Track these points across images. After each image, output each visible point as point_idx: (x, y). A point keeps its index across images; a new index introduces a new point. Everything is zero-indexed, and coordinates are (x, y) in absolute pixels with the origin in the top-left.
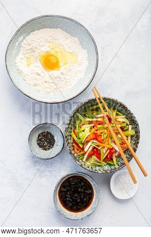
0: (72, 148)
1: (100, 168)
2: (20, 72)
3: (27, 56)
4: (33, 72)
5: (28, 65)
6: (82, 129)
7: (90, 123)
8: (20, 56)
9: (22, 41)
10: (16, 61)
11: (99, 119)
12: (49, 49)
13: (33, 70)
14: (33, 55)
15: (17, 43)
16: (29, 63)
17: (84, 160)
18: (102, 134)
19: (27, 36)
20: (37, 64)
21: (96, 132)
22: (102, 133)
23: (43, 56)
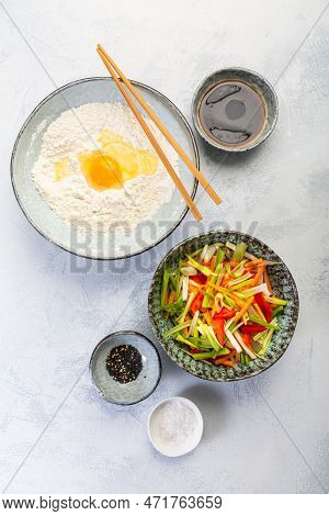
0: (222, 369)
1: (279, 334)
2: (43, 195)
3: (56, 159)
4: (68, 192)
5: (58, 179)
6: (196, 335)
7: (190, 315)
8: (42, 160)
9: (45, 130)
10: (33, 171)
11: (192, 296)
12: (100, 146)
13: (70, 189)
14: (67, 158)
15: (34, 136)
16: (60, 175)
17: (253, 356)
18: (223, 304)
19: (54, 119)
20: (76, 177)
21: (213, 313)
22: (219, 303)
23: (88, 160)
